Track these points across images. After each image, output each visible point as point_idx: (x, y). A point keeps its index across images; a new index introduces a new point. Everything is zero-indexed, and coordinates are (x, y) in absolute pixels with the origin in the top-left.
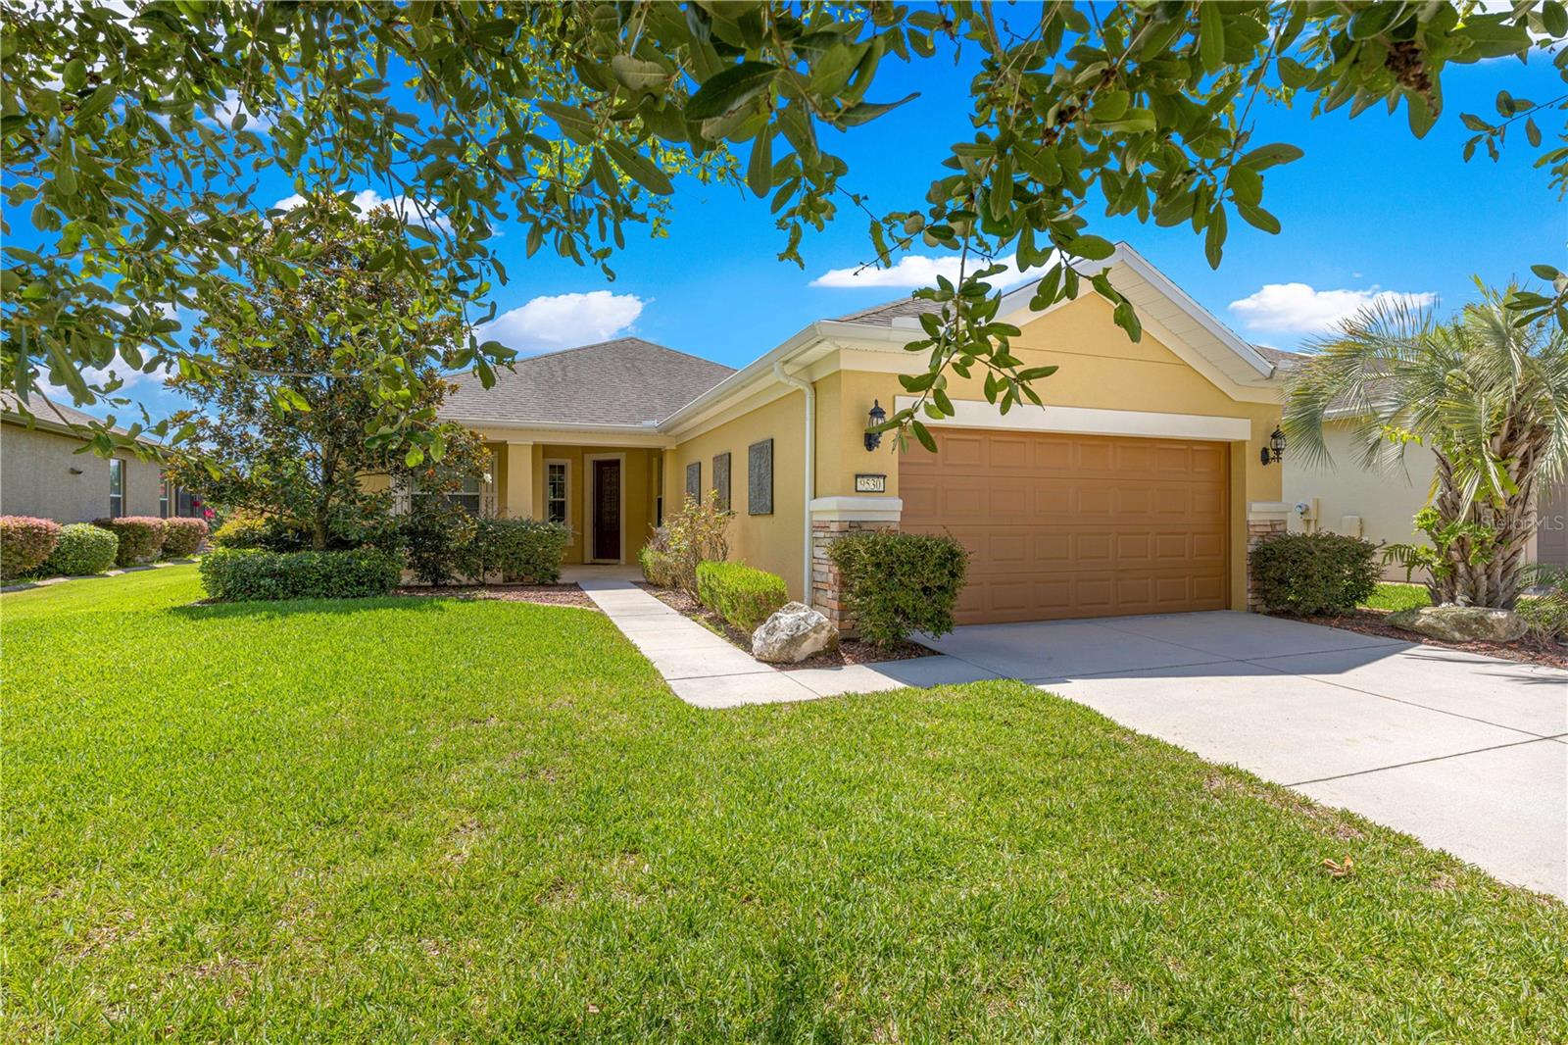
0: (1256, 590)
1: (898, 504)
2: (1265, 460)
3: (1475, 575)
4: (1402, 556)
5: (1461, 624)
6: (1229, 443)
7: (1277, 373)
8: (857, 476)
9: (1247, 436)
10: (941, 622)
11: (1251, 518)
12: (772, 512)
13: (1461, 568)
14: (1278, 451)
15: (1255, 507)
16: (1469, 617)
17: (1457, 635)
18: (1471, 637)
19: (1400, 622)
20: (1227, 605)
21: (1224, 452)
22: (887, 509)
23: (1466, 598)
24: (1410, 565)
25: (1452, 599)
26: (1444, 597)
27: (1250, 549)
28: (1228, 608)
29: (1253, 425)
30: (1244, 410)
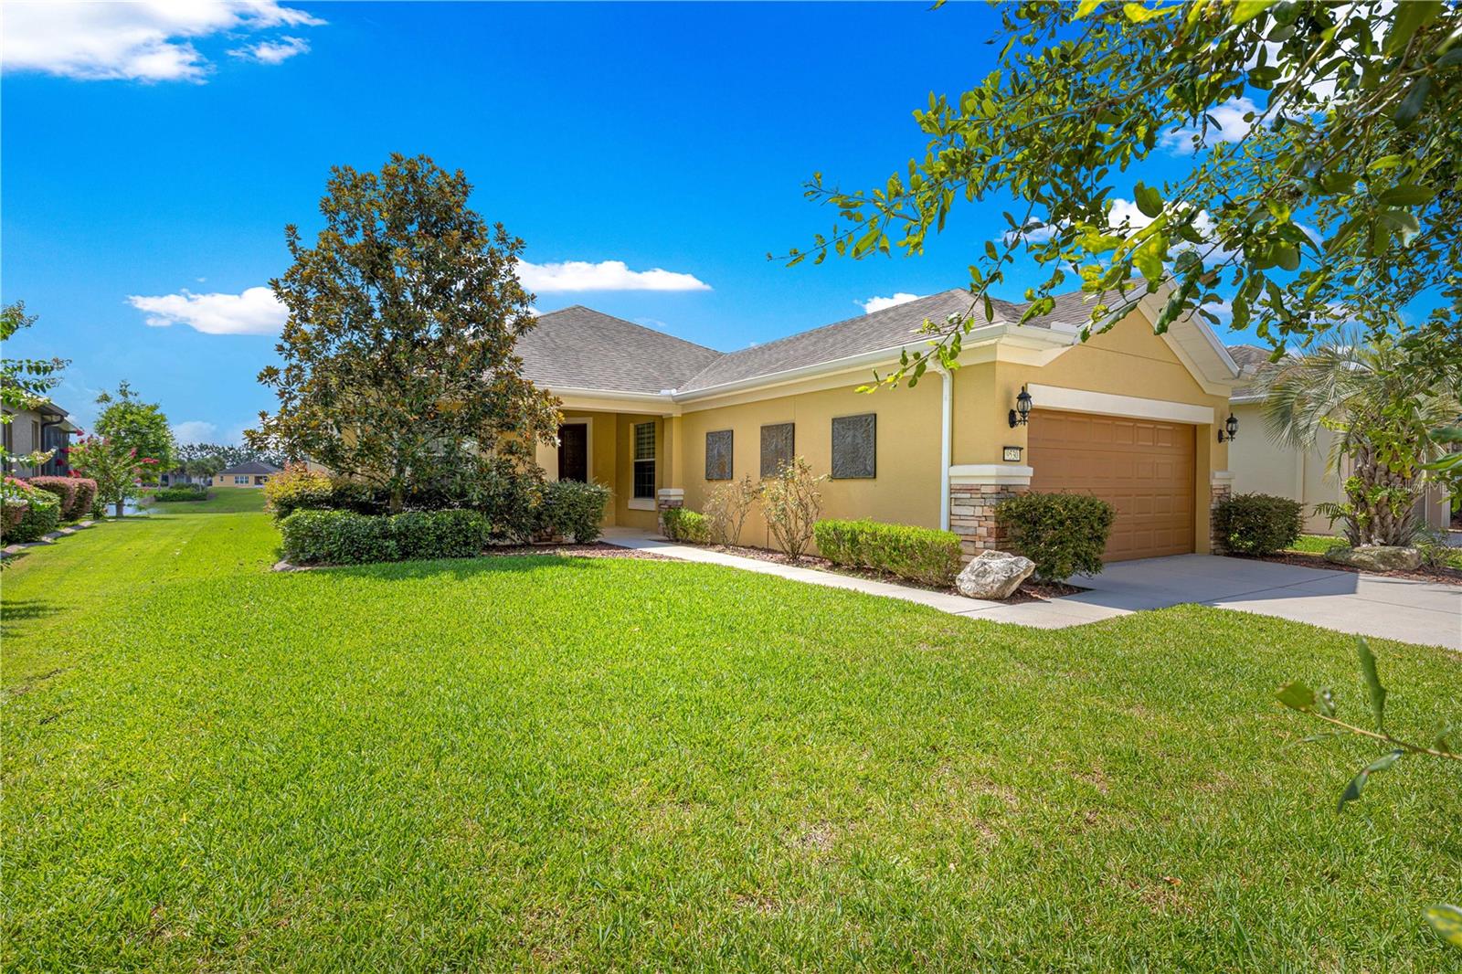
0: (1216, 538)
1: (1029, 471)
2: (1220, 439)
3: (1385, 524)
4: (1328, 511)
5: (1384, 559)
6: (1195, 426)
7: (1242, 375)
8: (1005, 448)
9: (1212, 422)
10: (1091, 564)
11: (1215, 483)
12: (875, 477)
13: (1377, 519)
14: (1231, 433)
15: (1218, 475)
16: (1390, 553)
17: (1382, 566)
18: (1392, 566)
19: (1339, 558)
20: (1190, 548)
21: (1192, 432)
22: (1022, 475)
23: (1382, 541)
24: (1333, 517)
25: (1369, 541)
26: (1363, 539)
27: (1213, 507)
28: (1193, 551)
29: (1215, 412)
30: (1211, 401)
